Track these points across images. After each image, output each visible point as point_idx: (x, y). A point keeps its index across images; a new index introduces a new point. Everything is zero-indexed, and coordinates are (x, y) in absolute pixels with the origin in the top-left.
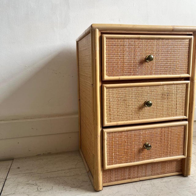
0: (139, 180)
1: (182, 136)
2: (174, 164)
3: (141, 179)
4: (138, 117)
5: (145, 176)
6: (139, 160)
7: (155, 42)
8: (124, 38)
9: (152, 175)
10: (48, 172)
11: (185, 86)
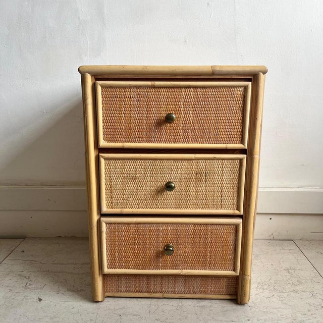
0: (162, 297)
1: (232, 242)
2: (224, 283)
3: (166, 295)
4: (156, 205)
5: (174, 292)
6: (157, 268)
7: (183, 92)
8: (130, 87)
9: (184, 292)
10: (54, 264)
11: (237, 162)
